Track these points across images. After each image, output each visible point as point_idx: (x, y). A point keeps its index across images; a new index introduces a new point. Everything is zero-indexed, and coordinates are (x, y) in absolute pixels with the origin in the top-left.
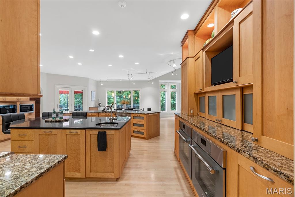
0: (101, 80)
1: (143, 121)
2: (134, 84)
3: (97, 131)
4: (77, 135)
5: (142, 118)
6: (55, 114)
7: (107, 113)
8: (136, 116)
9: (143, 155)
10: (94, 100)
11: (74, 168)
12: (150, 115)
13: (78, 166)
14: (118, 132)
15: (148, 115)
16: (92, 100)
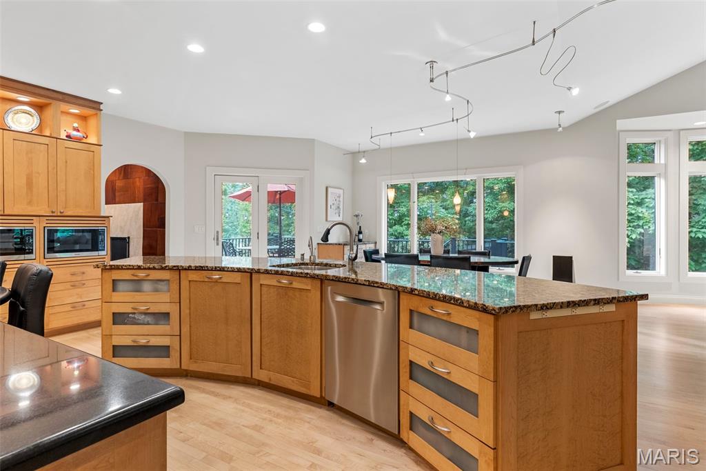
5: (464, 337)
16: (329, 219)
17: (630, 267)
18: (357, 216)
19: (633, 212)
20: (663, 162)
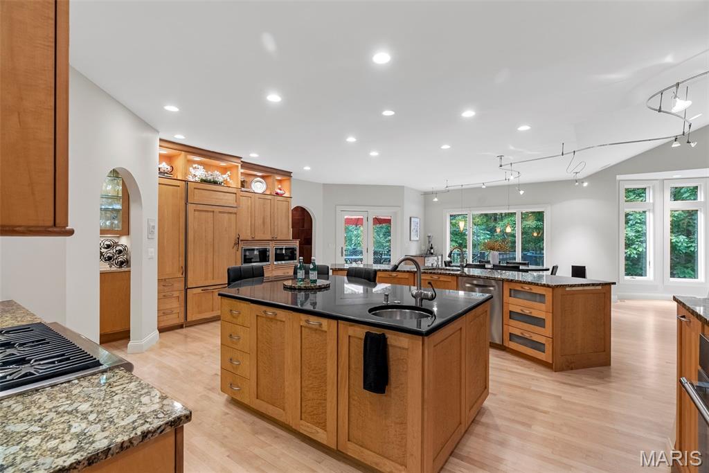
0: (434, 190)
1: (543, 306)
2: (522, 192)
3: (367, 329)
4: (318, 330)
5: (538, 298)
6: (301, 272)
7: (434, 273)
8: (520, 289)
9: (530, 426)
10: (418, 239)
11: (314, 414)
12: (568, 289)
13: (323, 413)
14: (421, 343)
15: (559, 291)
16: (412, 239)
17: (627, 275)
18: (429, 237)
19: (640, 229)
20: (651, 201)
